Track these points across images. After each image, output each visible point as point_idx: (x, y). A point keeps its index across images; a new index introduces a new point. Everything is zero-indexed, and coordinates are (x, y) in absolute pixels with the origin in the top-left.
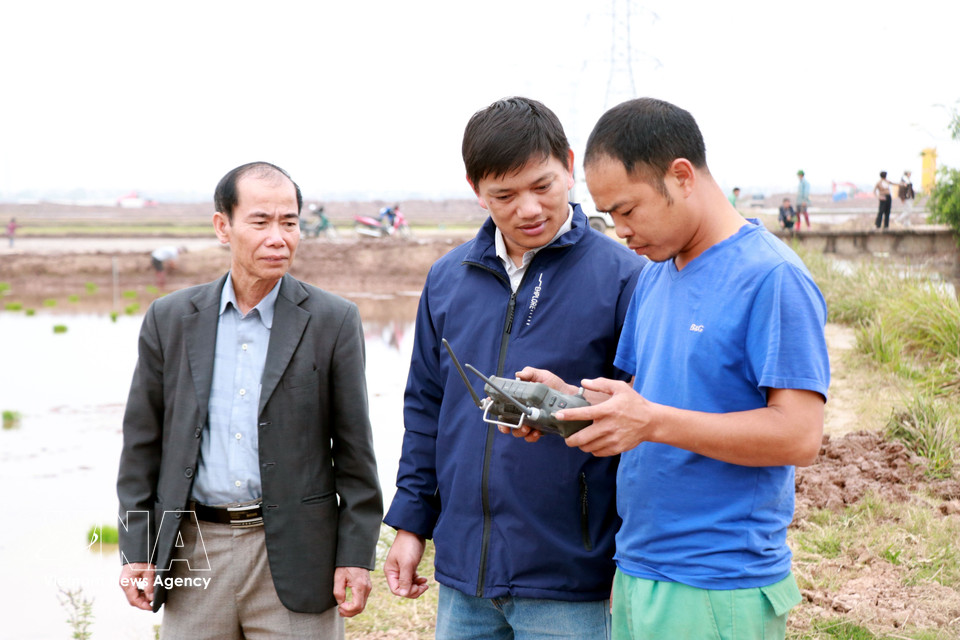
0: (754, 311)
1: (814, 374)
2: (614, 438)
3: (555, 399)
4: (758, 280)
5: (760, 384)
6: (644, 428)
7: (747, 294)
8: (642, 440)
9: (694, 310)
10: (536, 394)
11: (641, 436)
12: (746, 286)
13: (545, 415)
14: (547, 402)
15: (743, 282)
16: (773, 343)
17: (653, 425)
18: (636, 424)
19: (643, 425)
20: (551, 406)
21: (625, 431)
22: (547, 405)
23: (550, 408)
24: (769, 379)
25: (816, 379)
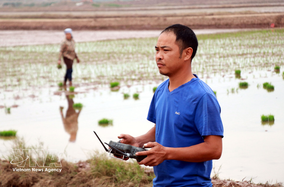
0: (197, 110)
1: (219, 130)
2: (155, 161)
3: (134, 150)
4: (198, 99)
5: (202, 135)
6: (164, 156)
7: (195, 104)
8: (164, 160)
9: (176, 107)
10: (128, 149)
11: (164, 159)
12: (194, 101)
13: (131, 155)
14: (132, 151)
15: (193, 100)
16: (205, 121)
17: (167, 154)
18: (162, 155)
19: (164, 155)
20: (133, 152)
21: (158, 158)
22: (132, 152)
23: (133, 153)
24: (205, 133)
25: (219, 131)
